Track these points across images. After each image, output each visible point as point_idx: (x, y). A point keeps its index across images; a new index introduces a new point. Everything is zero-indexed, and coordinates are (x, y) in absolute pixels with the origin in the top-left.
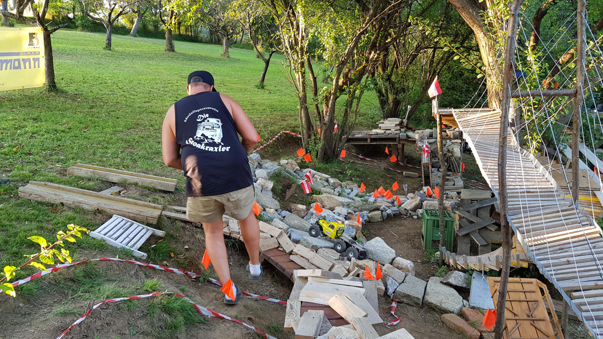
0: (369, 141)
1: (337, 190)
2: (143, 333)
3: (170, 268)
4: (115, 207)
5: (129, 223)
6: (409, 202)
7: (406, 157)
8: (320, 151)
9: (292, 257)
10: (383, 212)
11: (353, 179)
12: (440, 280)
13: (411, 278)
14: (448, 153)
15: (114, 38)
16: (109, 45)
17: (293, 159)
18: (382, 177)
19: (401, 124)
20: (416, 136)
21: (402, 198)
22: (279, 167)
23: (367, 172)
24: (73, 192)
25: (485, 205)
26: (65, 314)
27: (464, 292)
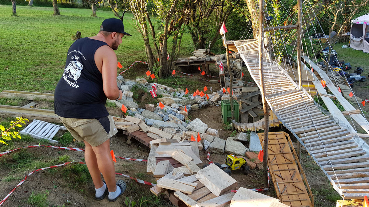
0: (188, 63)
1: (172, 94)
2: (62, 186)
3: (74, 148)
4: (34, 115)
5: (44, 124)
6: (214, 97)
7: (210, 72)
8: (160, 72)
9: (148, 135)
10: (200, 104)
11: (181, 87)
12: (233, 139)
13: (217, 139)
14: (234, 68)
15: (18, 8)
16: (15, 13)
17: (144, 78)
18: (198, 84)
19: (206, 52)
20: (215, 58)
21: (210, 96)
22: (135, 83)
23: (189, 82)
24: (4, 108)
25: (255, 95)
26: (11, 181)
27: (246, 143)
